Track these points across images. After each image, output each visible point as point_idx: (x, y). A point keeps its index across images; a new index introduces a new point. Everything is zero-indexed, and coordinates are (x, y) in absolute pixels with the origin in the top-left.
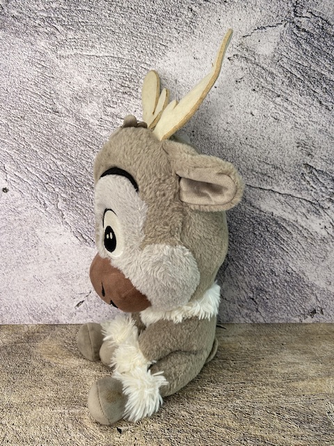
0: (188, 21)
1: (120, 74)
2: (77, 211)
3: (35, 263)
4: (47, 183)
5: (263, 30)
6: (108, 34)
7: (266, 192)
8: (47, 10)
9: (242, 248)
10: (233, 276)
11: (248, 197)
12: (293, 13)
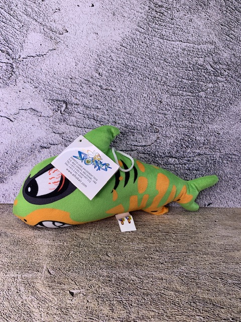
0: (103, 65)
1: (163, 24)
5: (38, 54)
6: (170, 59)
8: (217, 82)
12: (14, 67)
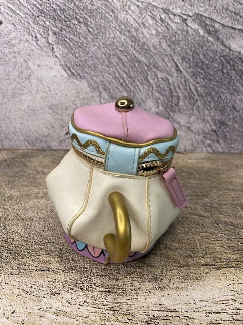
2: (66, 45)
3: (29, 94)
4: (38, 17)
7: (237, 31)
9: (211, 86)
10: (201, 111)
11: (221, 36)
